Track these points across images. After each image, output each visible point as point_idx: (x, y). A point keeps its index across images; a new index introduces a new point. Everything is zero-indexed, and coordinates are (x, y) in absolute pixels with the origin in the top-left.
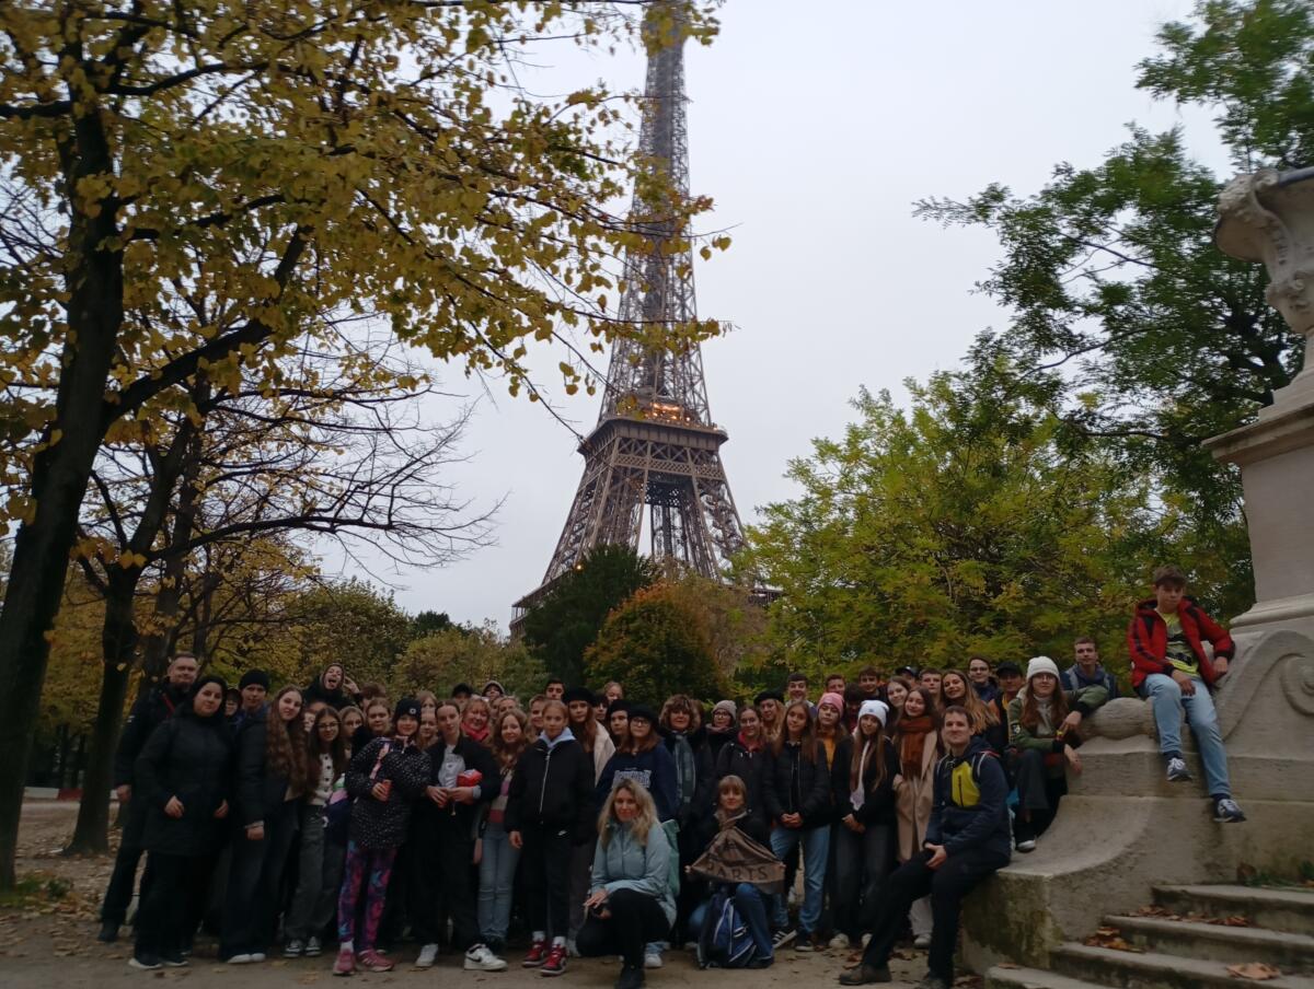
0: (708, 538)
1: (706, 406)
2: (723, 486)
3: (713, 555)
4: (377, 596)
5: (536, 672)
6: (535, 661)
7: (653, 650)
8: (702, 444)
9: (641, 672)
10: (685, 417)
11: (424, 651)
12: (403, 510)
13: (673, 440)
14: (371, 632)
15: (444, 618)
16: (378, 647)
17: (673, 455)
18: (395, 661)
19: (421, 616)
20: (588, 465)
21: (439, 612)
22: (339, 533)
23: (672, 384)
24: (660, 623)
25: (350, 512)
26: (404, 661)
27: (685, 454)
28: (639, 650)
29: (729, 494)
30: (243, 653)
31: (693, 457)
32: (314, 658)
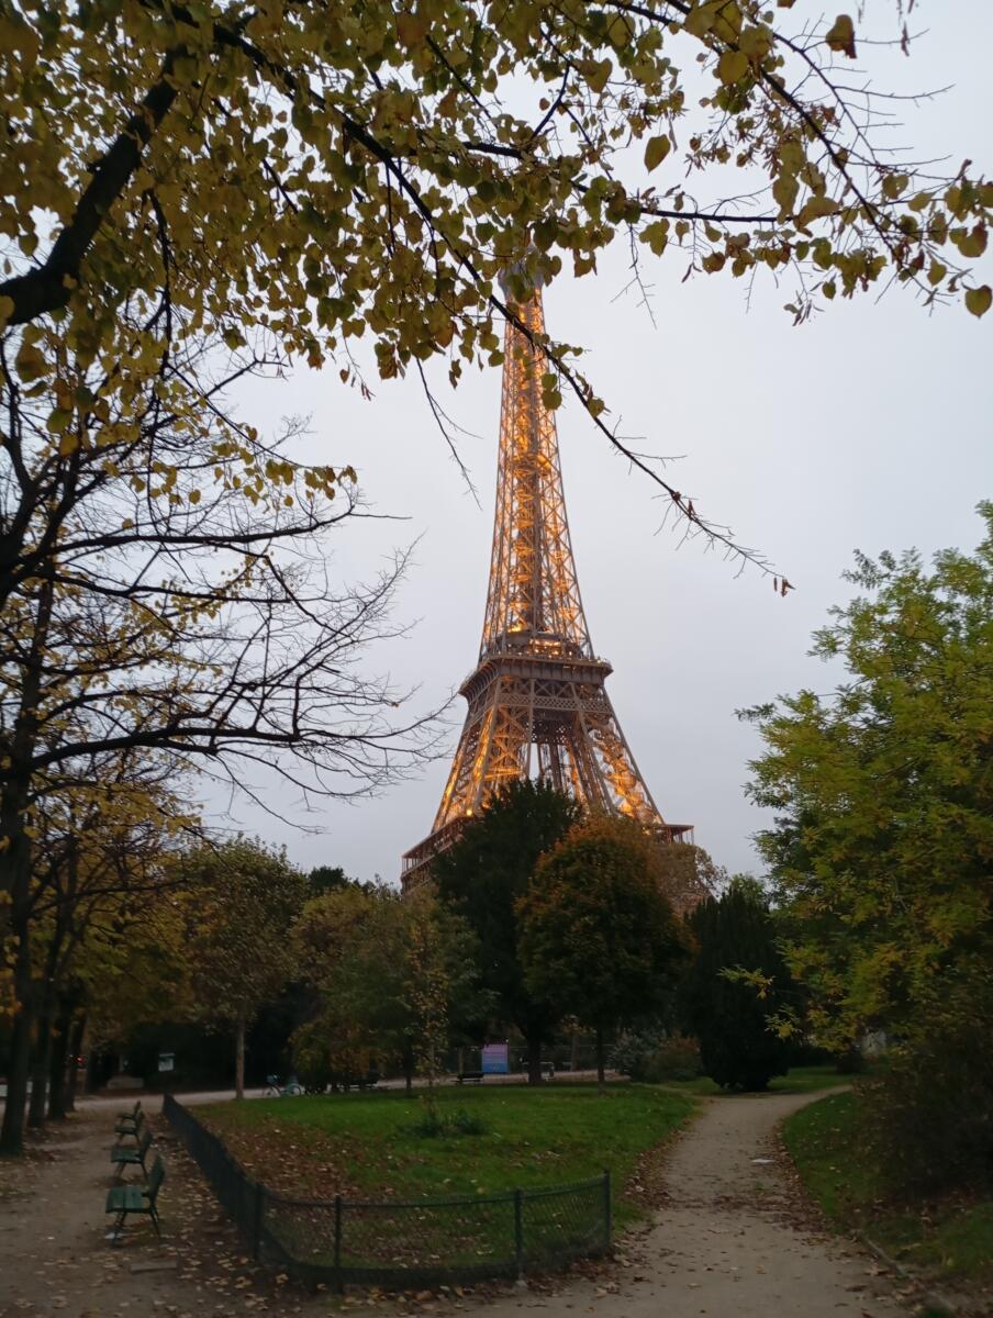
0: (601, 775)
1: (588, 639)
2: (611, 720)
3: (606, 792)
4: (268, 852)
7: (598, 898)
8: (587, 678)
9: (586, 925)
10: (567, 652)
11: (322, 912)
12: (314, 713)
13: (557, 676)
14: (263, 894)
15: (339, 872)
16: (271, 911)
17: (557, 691)
18: (290, 924)
19: (314, 872)
20: (471, 707)
21: (334, 867)
23: (550, 619)
24: (604, 865)
26: (300, 924)
27: (569, 688)
28: (583, 898)
29: (618, 728)
31: (577, 691)
32: (202, 928)
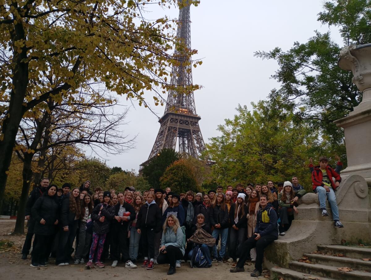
0: (195, 147)
1: (195, 110)
2: (199, 132)
3: (196, 151)
4: (101, 162)
5: (146, 184)
6: (146, 181)
7: (179, 178)
8: (194, 120)
9: (176, 184)
10: (189, 112)
11: (114, 178)
12: (109, 138)
13: (185, 119)
14: (99, 172)
15: (120, 169)
16: (101, 177)
17: (185, 123)
18: (106, 181)
19: (114, 168)
20: (161, 126)
21: (119, 167)
22: (90, 144)
23: (185, 103)
24: (181, 171)
25: (93, 138)
26: (109, 181)
27: (189, 123)
28: (175, 178)
29: (201, 135)
30: (63, 178)
31: (191, 124)
32: (83, 180)
